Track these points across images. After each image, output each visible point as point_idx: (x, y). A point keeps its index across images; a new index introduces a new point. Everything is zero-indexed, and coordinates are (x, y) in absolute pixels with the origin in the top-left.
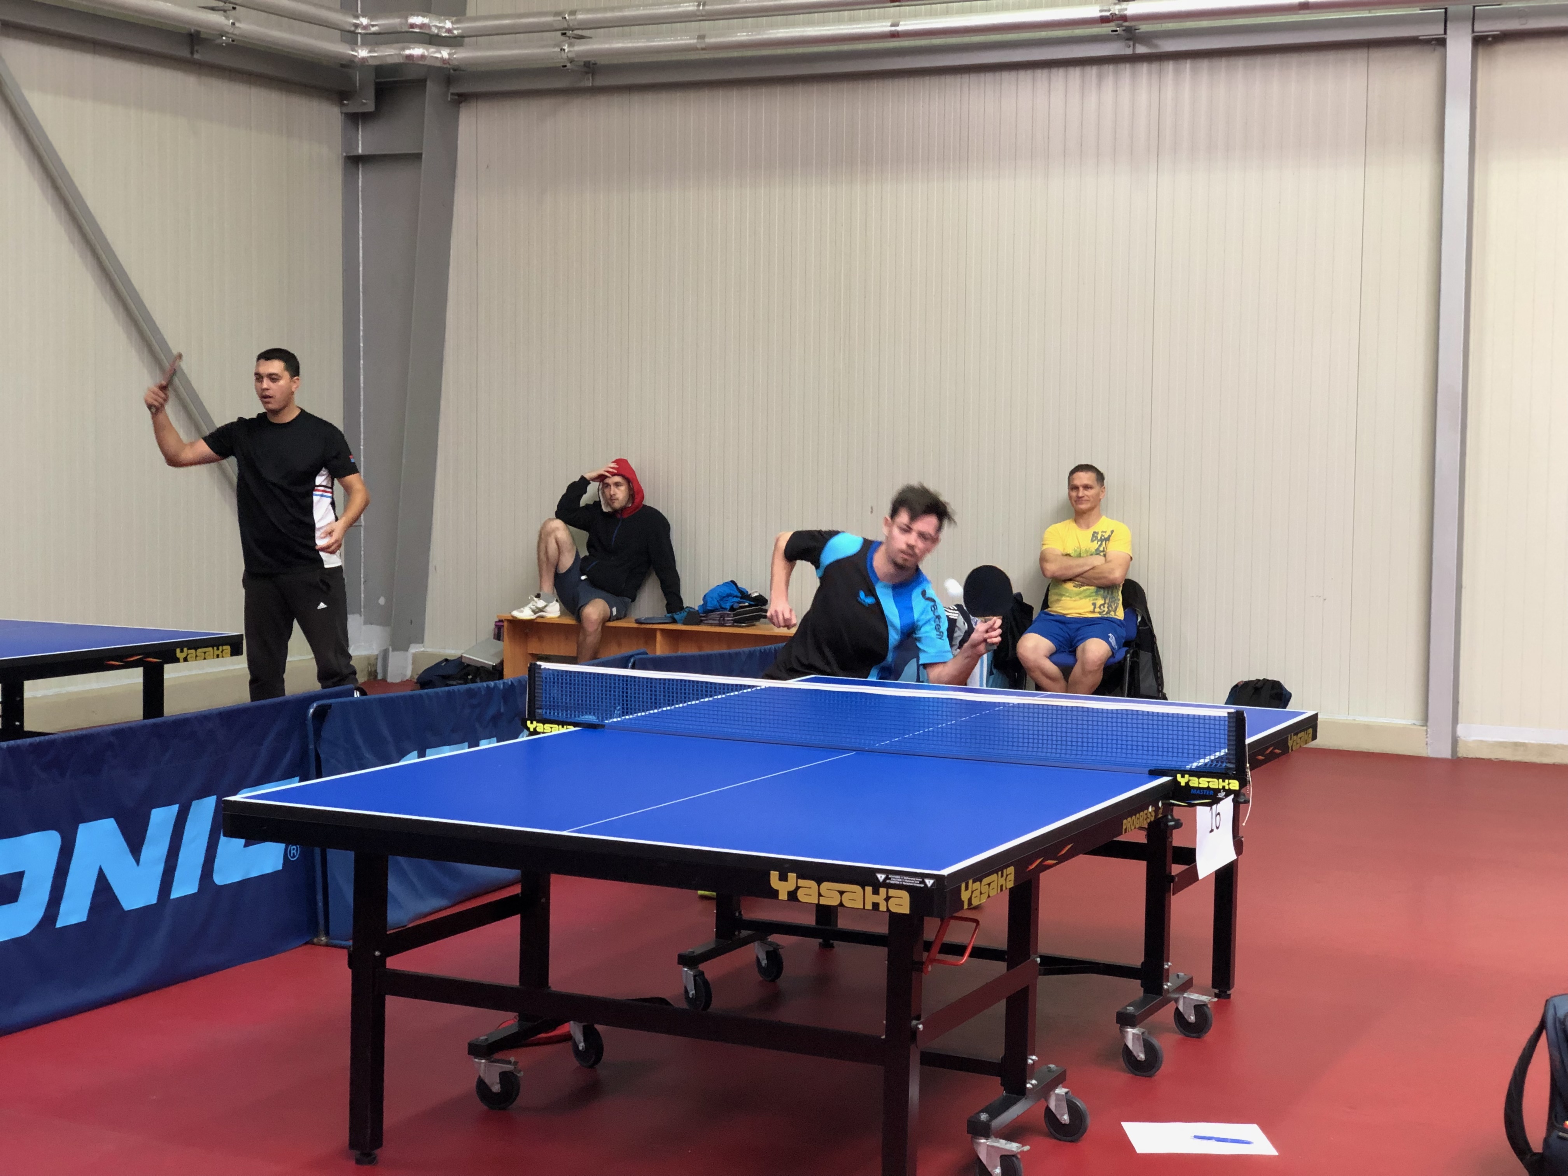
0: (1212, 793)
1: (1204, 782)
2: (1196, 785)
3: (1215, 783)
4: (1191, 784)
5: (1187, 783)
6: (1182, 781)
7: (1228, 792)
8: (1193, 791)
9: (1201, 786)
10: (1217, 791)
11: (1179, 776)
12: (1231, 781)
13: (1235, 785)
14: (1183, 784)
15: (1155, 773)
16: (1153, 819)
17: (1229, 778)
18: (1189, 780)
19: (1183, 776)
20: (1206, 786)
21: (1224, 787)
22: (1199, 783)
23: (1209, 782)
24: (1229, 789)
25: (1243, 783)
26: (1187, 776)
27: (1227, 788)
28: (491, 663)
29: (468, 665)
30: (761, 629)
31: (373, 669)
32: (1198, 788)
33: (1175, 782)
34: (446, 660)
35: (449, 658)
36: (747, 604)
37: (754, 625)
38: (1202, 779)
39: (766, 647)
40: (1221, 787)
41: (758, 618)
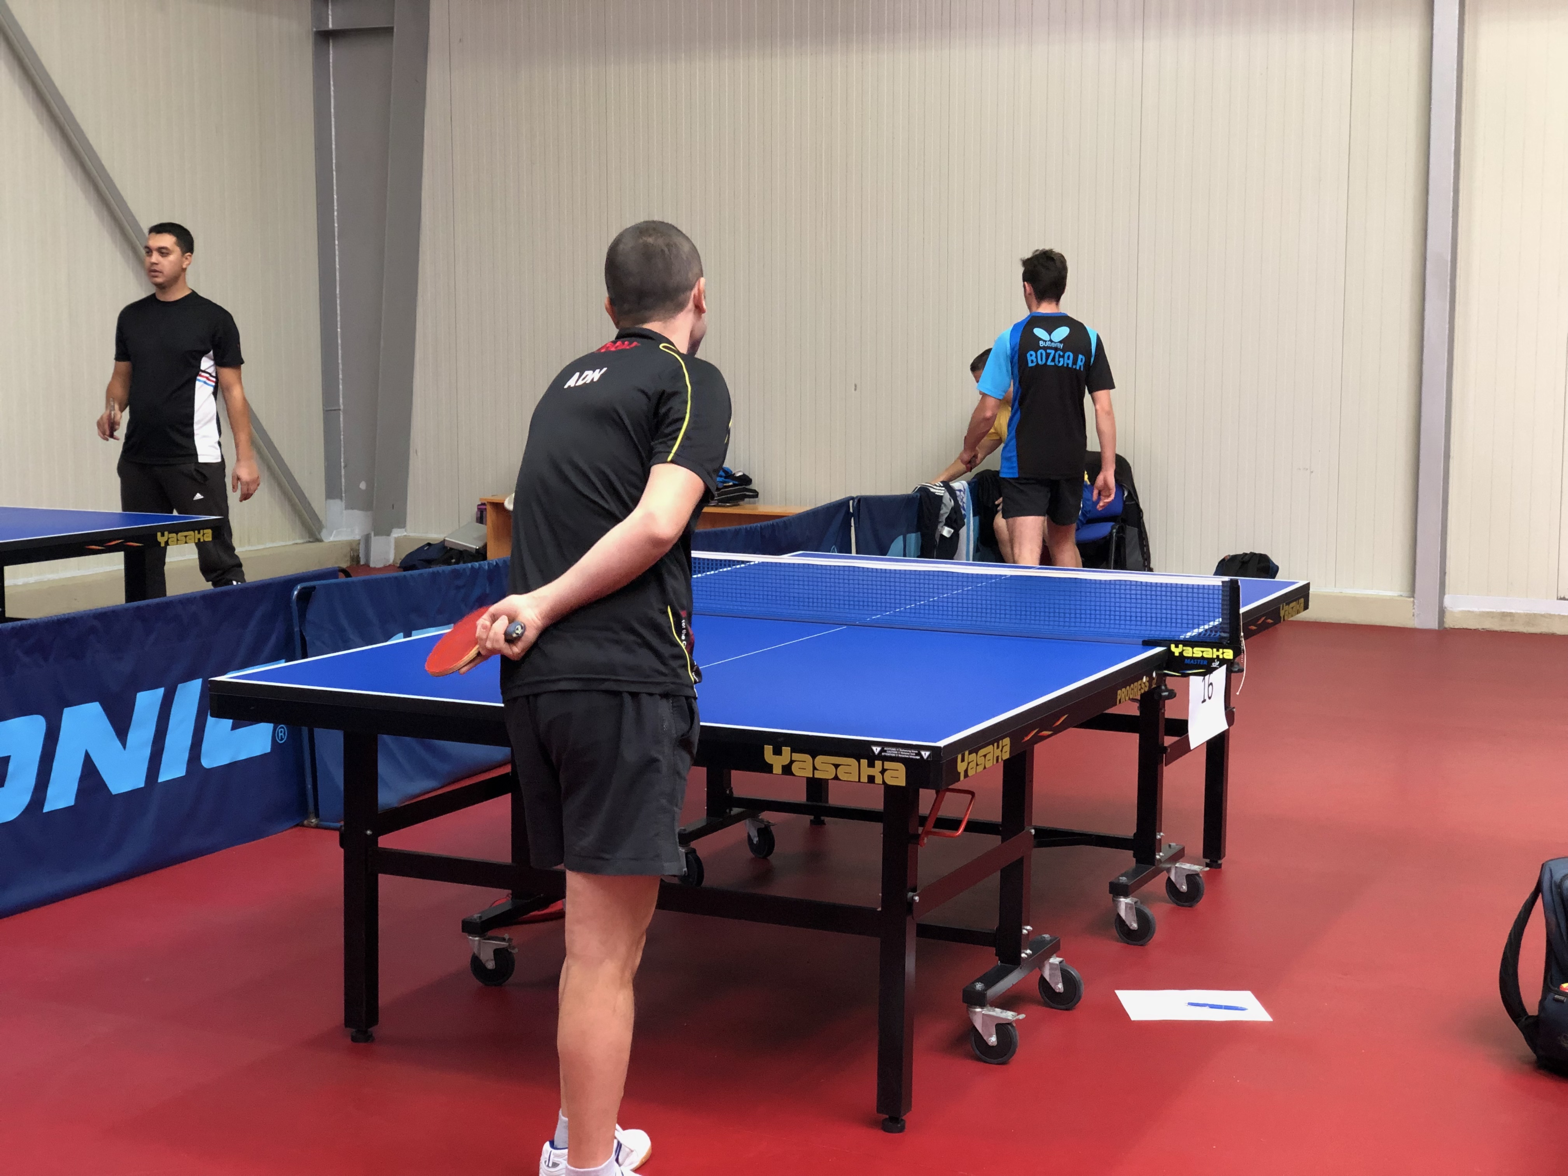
0: (1205, 663)
1: (1198, 652)
2: (1190, 655)
3: (1209, 653)
4: (1185, 654)
5: (1181, 653)
6: (1176, 651)
7: (1223, 662)
8: (1187, 661)
9: (1194, 655)
10: (1212, 660)
11: (1173, 646)
12: (1225, 650)
13: (1229, 654)
14: (1177, 654)
15: (1149, 644)
16: (1146, 689)
17: (1223, 648)
18: (1183, 650)
19: (1177, 646)
20: (1199, 655)
21: (1218, 656)
22: (1193, 653)
23: (1203, 652)
24: (1223, 658)
25: (1237, 652)
26: (1181, 646)
27: (1221, 657)
28: (475, 547)
29: (451, 549)
30: (746, 508)
31: (356, 554)
32: (1192, 658)
33: (1169, 652)
34: (429, 544)
35: (431, 543)
36: (731, 484)
37: (739, 505)
38: (1196, 649)
39: (752, 525)
40: (1215, 656)
41: (743, 497)
